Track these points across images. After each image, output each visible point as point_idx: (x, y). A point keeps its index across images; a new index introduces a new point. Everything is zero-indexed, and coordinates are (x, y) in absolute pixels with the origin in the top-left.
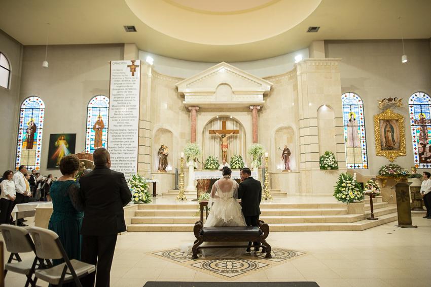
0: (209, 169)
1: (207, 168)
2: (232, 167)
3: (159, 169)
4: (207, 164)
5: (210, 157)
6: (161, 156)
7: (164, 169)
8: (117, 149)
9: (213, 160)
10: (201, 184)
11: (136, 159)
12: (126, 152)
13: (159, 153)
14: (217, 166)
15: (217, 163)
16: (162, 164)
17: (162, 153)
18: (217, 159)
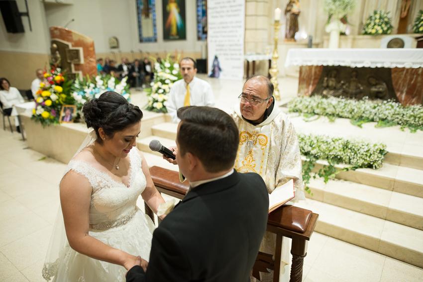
0: (370, 34)
1: (366, 33)
2: (418, 28)
3: (286, 37)
4: (368, 25)
5: (375, 13)
6: (289, 15)
7: (293, 37)
8: (219, 10)
9: (381, 18)
10: (304, 75)
11: (242, 24)
12: (230, 13)
13: (287, 11)
14: (385, 29)
15: (387, 23)
16: (290, 29)
17: (290, 11)
18: (389, 16)
